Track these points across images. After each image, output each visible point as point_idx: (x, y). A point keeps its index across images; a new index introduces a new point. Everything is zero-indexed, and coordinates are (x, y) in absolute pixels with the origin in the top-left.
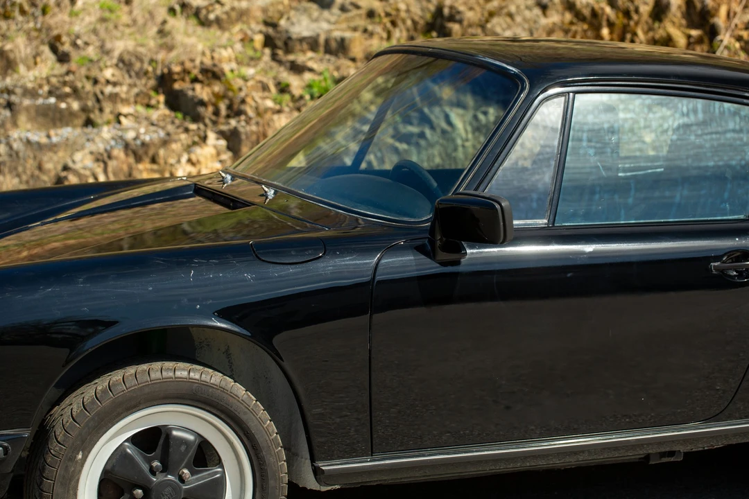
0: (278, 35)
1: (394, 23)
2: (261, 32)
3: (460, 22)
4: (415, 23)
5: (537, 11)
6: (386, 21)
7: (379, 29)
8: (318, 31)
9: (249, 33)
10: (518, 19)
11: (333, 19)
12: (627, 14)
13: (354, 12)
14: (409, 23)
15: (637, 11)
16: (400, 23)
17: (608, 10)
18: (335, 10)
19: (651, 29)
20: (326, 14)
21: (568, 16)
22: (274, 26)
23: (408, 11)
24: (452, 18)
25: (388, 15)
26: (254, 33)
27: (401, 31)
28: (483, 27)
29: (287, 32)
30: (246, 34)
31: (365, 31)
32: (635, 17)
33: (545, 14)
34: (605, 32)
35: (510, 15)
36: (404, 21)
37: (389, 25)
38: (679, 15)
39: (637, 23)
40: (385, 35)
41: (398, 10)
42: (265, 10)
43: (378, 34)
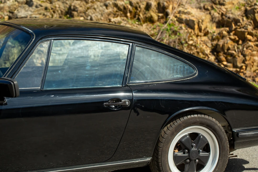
0: (13, 16)
1: (54, 12)
2: (7, 15)
3: (77, 11)
4: (61, 11)
5: (104, 7)
6: (51, 11)
7: (49, 14)
8: (27, 15)
9: (3, 15)
10: (97, 10)
11: (33, 10)
12: (136, 8)
13: (41, 8)
14: (60, 12)
15: (140, 7)
16: (56, 12)
17: (129, 7)
18: (34, 7)
19: (145, 13)
20: (31, 8)
21: (115, 9)
22: (12, 13)
23: (59, 7)
24: (74, 10)
25: (52, 9)
26: (5, 16)
27: (57, 15)
28: (85, 13)
29: (16, 15)
30: (2, 16)
31: (44, 15)
32: (139, 9)
33: (107, 8)
34: (129, 14)
35: (95, 9)
36: (58, 11)
37: (52, 12)
38: (155, 8)
39: (140, 12)
40: (51, 16)
41: (56, 7)
42: (9, 7)
43: (48, 15)
